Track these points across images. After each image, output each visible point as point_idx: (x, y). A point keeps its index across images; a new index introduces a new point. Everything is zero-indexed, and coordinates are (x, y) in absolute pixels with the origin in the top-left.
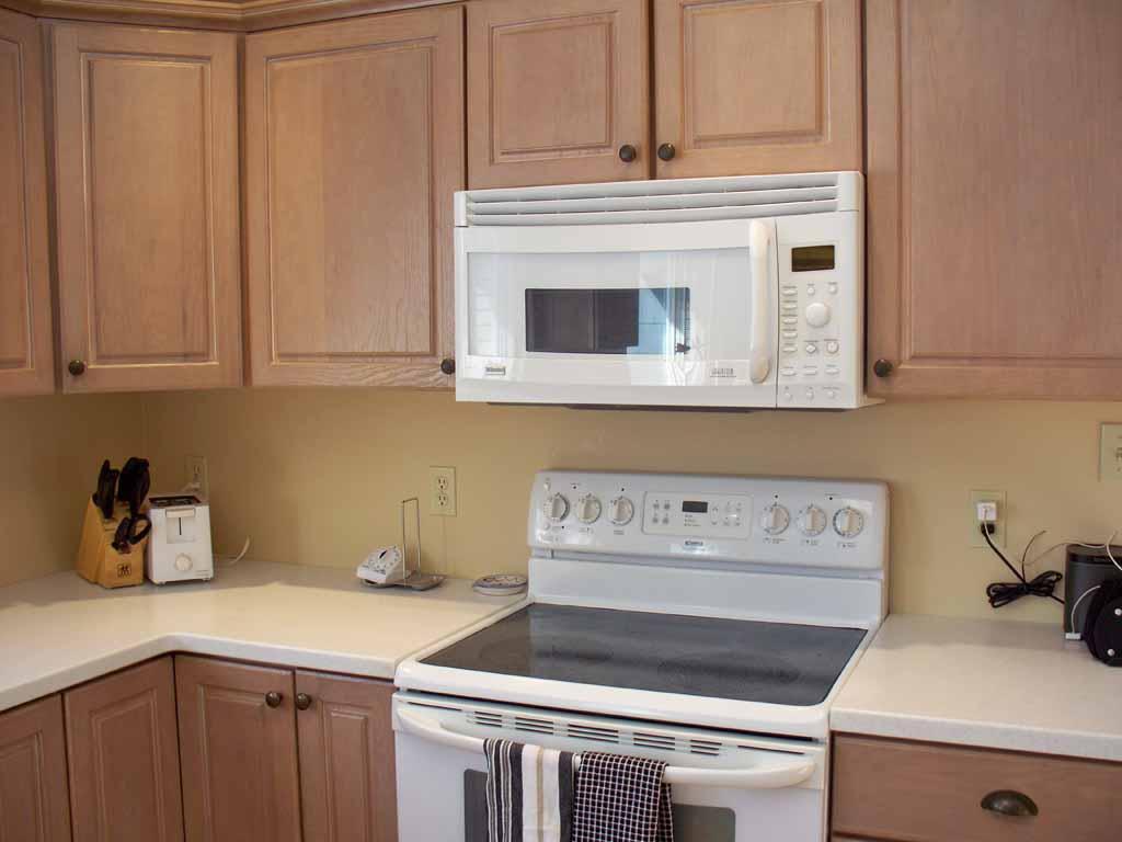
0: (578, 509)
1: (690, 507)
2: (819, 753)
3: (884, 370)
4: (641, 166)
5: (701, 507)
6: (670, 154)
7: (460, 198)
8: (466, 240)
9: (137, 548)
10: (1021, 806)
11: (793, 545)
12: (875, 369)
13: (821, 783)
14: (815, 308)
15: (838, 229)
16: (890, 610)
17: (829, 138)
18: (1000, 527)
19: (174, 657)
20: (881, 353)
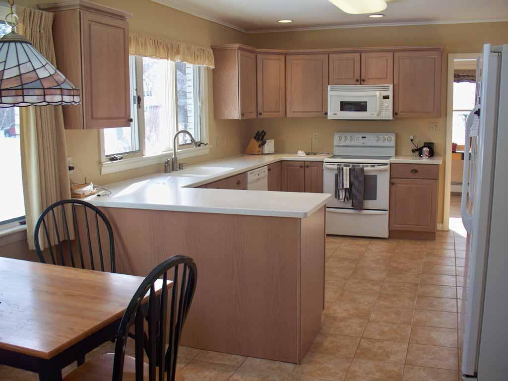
0: (343, 139)
1: (363, 137)
2: (389, 166)
3: (396, 114)
4: (359, 83)
5: (365, 137)
6: (364, 81)
7: (329, 86)
8: (330, 93)
9: (261, 148)
10: (416, 171)
11: (380, 143)
12: (395, 114)
13: (389, 170)
14: (386, 105)
15: (390, 93)
16: (396, 154)
17: (388, 79)
18: (414, 139)
19: (281, 161)
20: (396, 111)
